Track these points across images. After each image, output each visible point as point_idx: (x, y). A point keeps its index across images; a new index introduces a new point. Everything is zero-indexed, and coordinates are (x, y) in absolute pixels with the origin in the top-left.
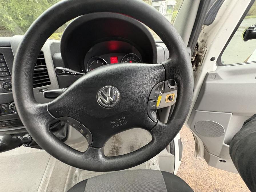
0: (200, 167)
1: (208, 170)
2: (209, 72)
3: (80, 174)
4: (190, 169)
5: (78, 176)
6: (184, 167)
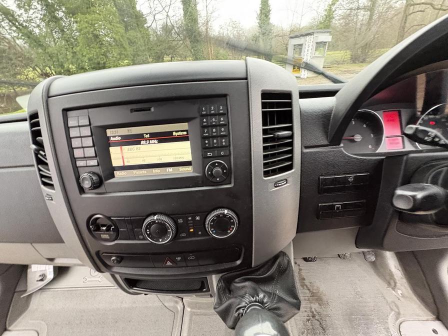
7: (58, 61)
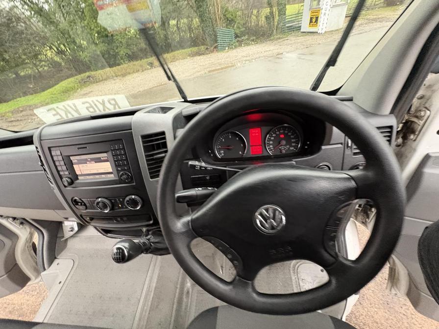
0: (397, 309)
1: (413, 316)
2: (432, 153)
3: (192, 290)
4: (376, 309)
5: (190, 292)
6: (362, 303)
7: (70, 37)
